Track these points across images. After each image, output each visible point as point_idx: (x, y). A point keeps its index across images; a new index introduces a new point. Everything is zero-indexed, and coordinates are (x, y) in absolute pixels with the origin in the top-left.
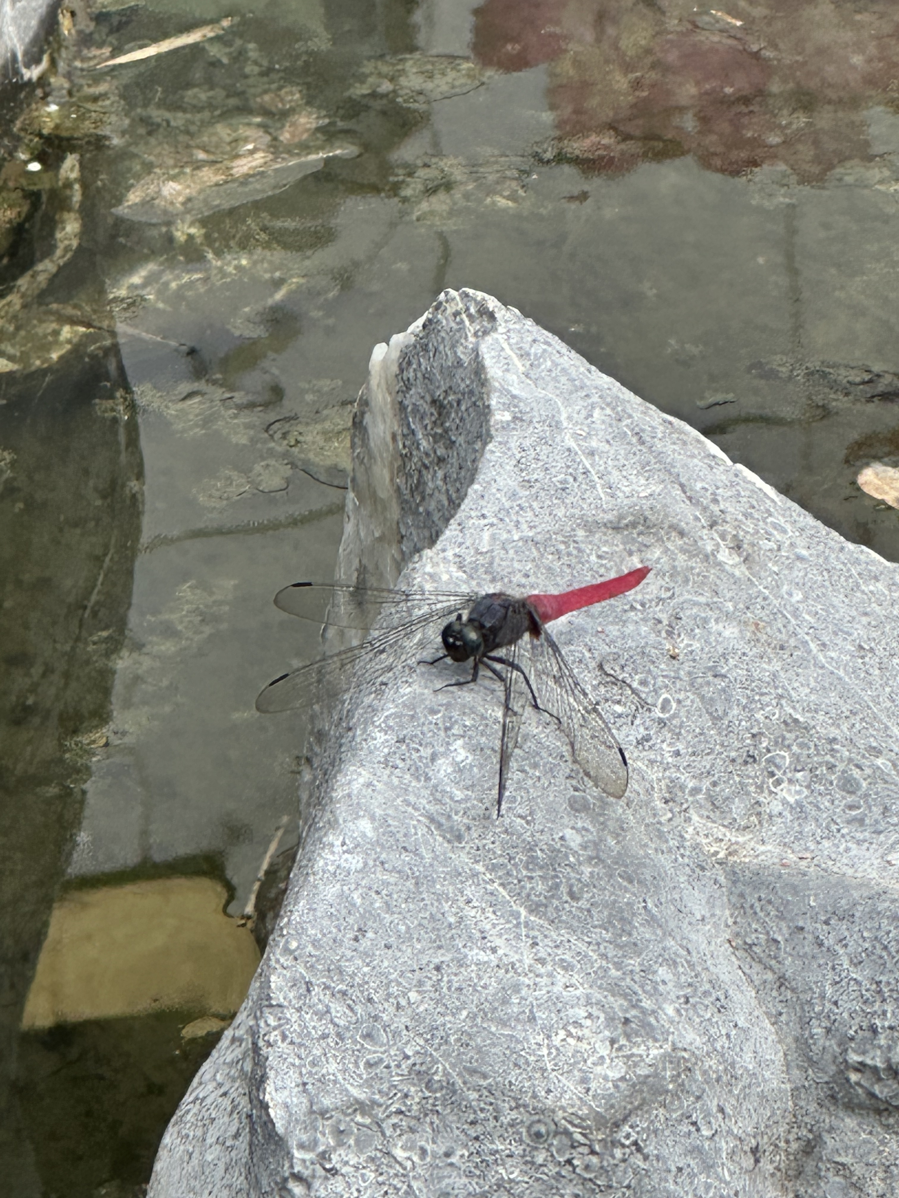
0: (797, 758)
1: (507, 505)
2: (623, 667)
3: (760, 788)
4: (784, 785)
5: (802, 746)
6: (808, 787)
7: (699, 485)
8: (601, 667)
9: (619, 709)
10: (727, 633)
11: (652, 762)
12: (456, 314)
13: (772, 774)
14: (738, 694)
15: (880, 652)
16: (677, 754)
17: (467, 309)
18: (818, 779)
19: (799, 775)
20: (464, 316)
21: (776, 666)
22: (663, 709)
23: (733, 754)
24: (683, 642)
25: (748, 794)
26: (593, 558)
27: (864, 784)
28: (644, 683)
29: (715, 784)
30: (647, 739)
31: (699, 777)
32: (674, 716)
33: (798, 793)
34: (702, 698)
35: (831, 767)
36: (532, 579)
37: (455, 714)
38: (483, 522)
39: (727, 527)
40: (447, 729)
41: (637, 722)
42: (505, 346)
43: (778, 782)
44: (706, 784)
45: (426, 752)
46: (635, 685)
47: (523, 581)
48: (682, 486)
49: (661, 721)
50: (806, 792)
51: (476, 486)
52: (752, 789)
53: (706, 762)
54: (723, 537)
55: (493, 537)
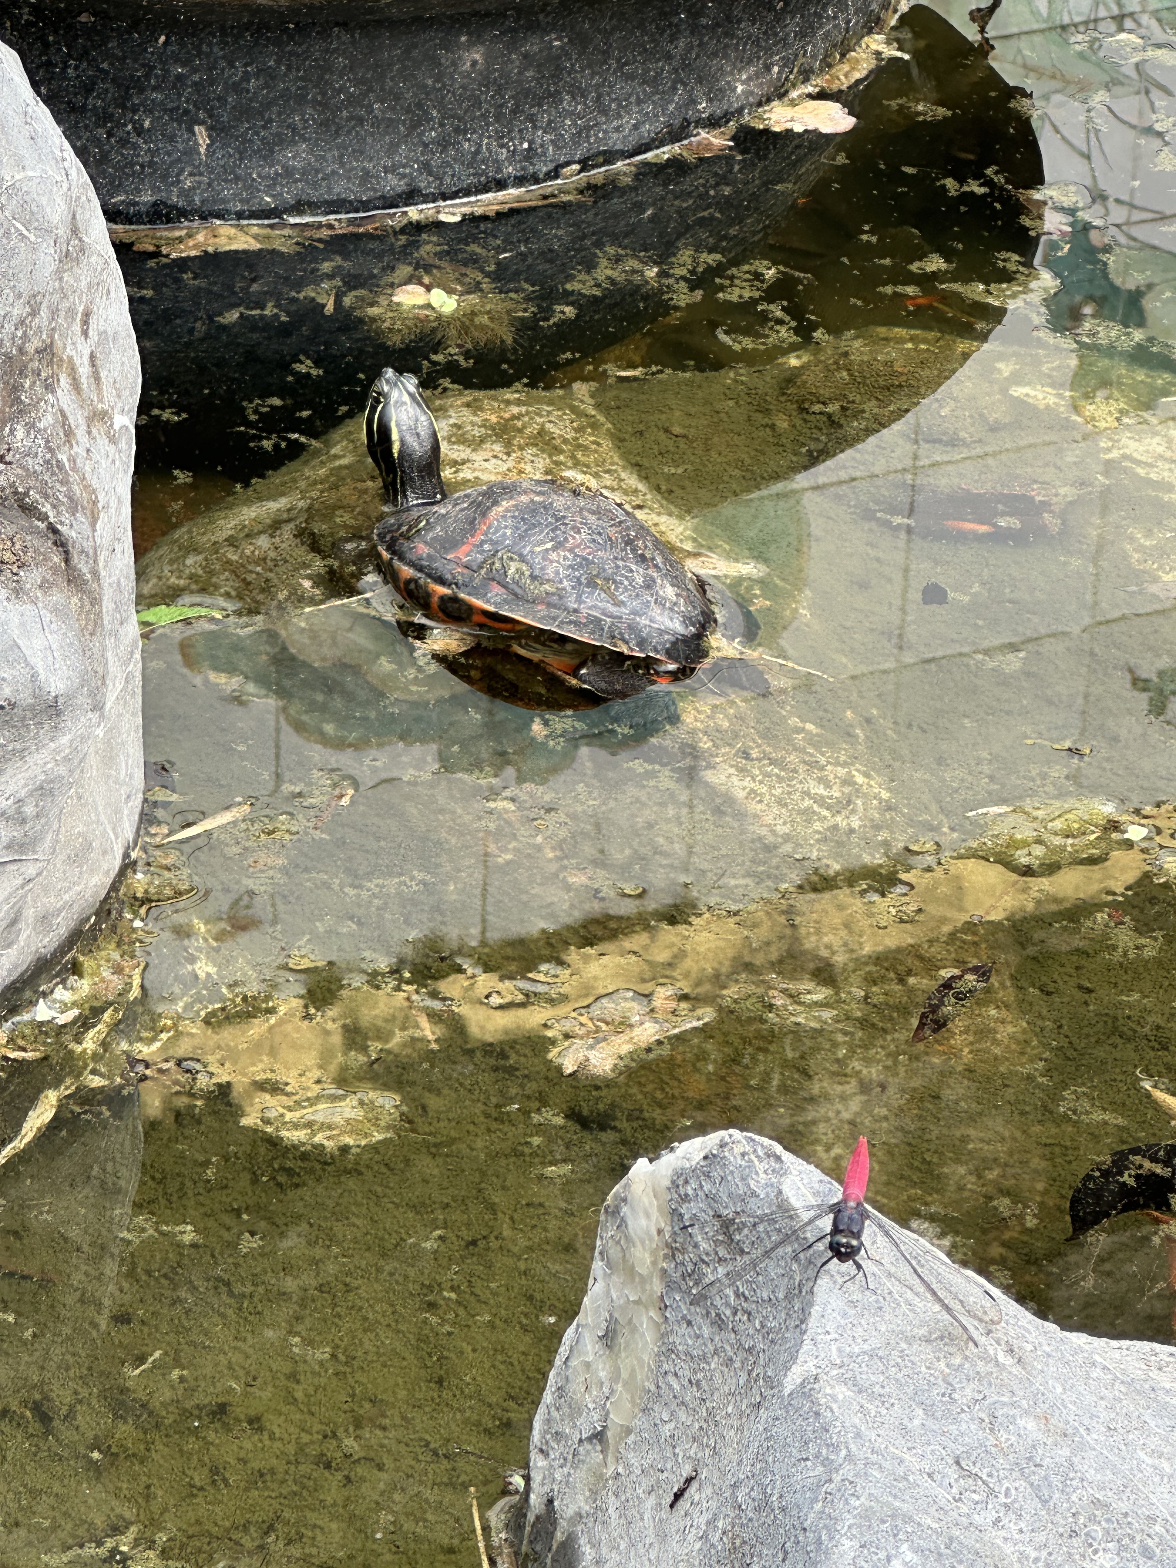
0: (1107, 1532)
1: (843, 1322)
2: (974, 1464)
3: (1083, 1556)
4: (1101, 1553)
5: (1108, 1521)
6: (1118, 1554)
7: (972, 1299)
8: (958, 1463)
9: (976, 1497)
10: (1029, 1427)
11: (1006, 1539)
12: (743, 1155)
13: (1091, 1545)
14: (1056, 1481)
15: (1120, 1430)
16: (1021, 1531)
17: (755, 1151)
18: (1126, 1548)
19: (1110, 1545)
20: (753, 1157)
21: (1066, 1452)
22: (1007, 1495)
23: (1061, 1530)
24: (1003, 1436)
25: (1074, 1561)
26: (923, 1369)
27: (1158, 1551)
28: (990, 1475)
29: (1050, 1554)
30: (998, 1520)
31: (1038, 1549)
32: (1015, 1501)
33: (1112, 1559)
34: (1032, 1485)
35: (1133, 1539)
36: (887, 1389)
37: (899, 1522)
38: (829, 1337)
39: (1000, 1335)
40: (895, 1535)
41: (990, 1506)
42: (800, 1185)
43: (1096, 1552)
44: (1044, 1554)
45: (882, 1555)
46: (985, 1477)
47: (882, 1391)
48: (961, 1301)
49: (1006, 1505)
50: (1117, 1559)
51: (816, 1308)
52: (1077, 1557)
53: (1041, 1538)
54: (998, 1342)
55: (839, 1350)
